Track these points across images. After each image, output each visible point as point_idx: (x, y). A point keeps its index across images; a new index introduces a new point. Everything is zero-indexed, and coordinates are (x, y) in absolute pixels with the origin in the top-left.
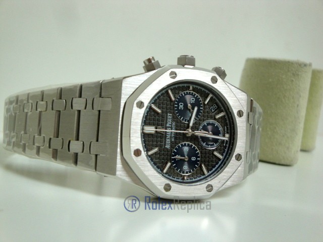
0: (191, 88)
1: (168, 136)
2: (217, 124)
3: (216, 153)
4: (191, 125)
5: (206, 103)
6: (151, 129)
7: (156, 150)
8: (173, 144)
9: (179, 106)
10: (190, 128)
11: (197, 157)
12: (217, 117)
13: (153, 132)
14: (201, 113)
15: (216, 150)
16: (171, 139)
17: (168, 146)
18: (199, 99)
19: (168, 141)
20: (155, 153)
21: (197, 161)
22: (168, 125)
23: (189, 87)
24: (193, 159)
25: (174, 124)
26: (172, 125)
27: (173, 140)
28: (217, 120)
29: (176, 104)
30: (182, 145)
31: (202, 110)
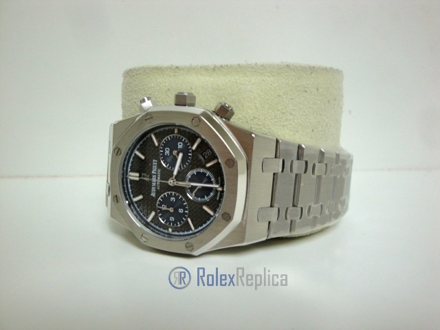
0: (176, 131)
1: (154, 184)
2: (208, 173)
3: (205, 208)
4: (175, 173)
5: (194, 147)
6: (134, 176)
7: (140, 197)
8: (158, 193)
9: (164, 152)
10: (174, 177)
11: (185, 209)
12: (208, 165)
13: (137, 179)
14: (189, 159)
15: (206, 204)
16: (156, 187)
17: (153, 195)
18: (187, 143)
19: (153, 189)
20: (140, 200)
21: (184, 213)
22: (153, 172)
23: (174, 130)
24: (181, 211)
25: (159, 171)
26: (157, 172)
27: (158, 188)
28: (209, 169)
29: (161, 149)
30: (168, 194)
31: (190, 156)
